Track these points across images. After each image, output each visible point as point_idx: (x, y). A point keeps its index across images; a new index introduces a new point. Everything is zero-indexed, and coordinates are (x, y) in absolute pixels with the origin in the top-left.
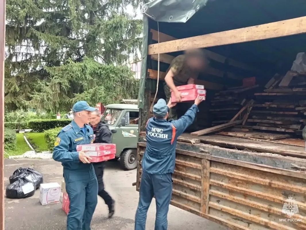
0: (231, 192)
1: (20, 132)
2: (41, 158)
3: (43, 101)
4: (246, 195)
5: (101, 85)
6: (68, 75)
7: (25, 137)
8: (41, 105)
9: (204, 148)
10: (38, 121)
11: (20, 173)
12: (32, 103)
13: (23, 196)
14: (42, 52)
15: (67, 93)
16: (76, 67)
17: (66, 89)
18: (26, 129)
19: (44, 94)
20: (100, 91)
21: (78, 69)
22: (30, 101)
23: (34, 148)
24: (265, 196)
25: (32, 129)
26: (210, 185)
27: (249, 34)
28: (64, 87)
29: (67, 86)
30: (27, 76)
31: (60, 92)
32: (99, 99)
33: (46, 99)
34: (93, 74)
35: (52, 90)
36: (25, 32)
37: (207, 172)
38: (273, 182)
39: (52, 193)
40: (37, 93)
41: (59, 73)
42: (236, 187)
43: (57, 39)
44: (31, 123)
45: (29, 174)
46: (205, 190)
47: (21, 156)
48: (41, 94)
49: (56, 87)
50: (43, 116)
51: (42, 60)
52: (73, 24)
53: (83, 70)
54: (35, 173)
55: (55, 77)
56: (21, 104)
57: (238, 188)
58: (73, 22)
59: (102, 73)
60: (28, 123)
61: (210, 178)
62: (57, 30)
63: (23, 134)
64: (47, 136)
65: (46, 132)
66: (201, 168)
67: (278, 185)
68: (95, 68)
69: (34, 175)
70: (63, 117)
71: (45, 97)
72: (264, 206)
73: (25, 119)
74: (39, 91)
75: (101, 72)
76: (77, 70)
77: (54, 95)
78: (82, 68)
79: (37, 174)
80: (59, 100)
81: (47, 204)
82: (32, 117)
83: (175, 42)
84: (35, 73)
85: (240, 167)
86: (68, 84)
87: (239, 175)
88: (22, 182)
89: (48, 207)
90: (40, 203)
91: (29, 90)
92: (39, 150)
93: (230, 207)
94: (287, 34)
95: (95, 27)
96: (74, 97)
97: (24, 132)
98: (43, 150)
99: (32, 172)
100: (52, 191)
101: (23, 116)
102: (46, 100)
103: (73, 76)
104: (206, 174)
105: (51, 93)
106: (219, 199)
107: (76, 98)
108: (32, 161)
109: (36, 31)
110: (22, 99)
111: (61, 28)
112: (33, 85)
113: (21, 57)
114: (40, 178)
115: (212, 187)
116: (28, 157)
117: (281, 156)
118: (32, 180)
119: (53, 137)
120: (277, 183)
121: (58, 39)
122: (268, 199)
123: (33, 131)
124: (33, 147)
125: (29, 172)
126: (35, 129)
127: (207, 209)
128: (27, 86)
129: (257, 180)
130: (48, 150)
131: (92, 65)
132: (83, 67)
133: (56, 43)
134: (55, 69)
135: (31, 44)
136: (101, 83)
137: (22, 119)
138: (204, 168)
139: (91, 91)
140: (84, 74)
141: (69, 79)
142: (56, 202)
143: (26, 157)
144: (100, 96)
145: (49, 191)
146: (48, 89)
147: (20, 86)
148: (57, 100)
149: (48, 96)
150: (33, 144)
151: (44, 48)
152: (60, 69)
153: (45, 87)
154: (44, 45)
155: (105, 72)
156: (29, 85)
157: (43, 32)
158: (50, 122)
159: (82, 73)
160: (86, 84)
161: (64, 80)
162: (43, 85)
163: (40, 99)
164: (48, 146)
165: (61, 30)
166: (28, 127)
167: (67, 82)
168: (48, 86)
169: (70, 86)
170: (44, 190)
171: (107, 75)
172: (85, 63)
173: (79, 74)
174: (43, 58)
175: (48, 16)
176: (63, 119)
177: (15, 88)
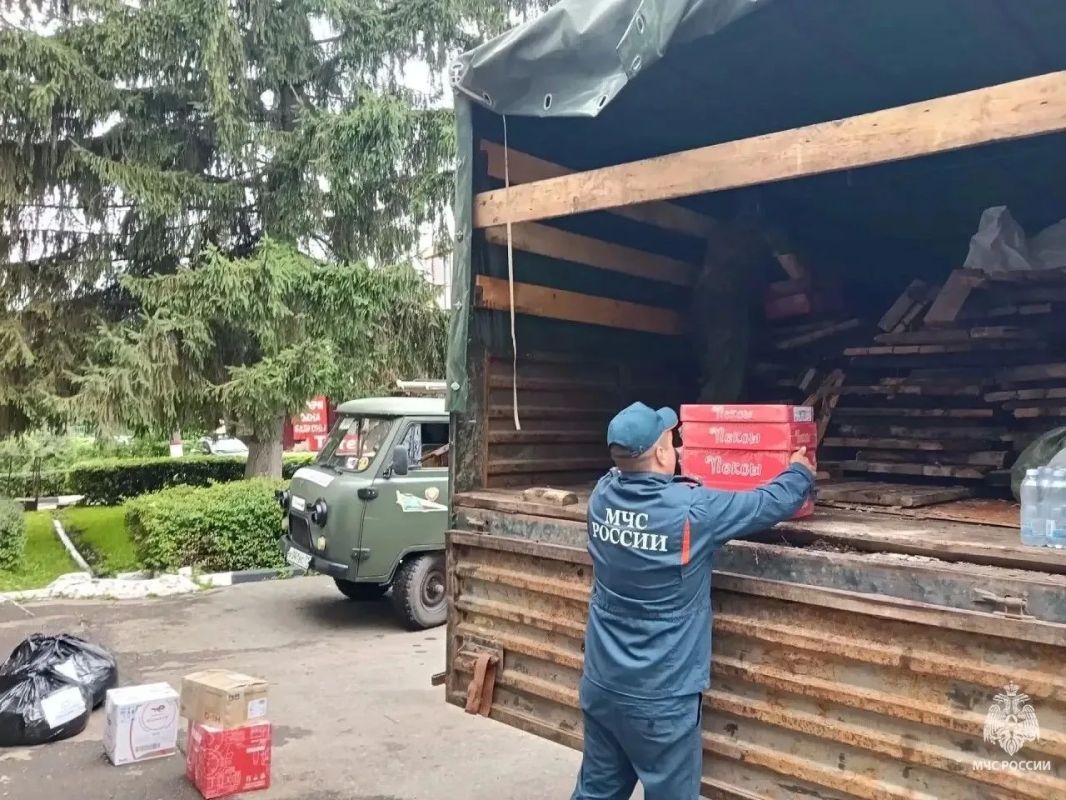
1: (41, 507)
2: (113, 598)
3: (118, 398)
4: (824, 704)
5: (321, 335)
6: (206, 304)
7: (58, 524)
8: (111, 409)
10: (103, 467)
11: (36, 654)
12: (81, 404)
13: (46, 736)
14: (114, 228)
15: (202, 367)
16: (234, 274)
17: (198, 353)
18: (61, 494)
19: (122, 371)
20: (319, 356)
21: (242, 283)
22: (74, 399)
23: (89, 563)
24: (891, 705)
25: (82, 494)
27: (813, 149)
28: (192, 344)
29: (203, 342)
30: (62, 309)
31: (176, 362)
32: (316, 382)
33: (127, 388)
34: (295, 296)
35: (150, 356)
36: (55, 160)
38: (916, 654)
39: (148, 721)
40: (96, 368)
41: (173, 299)
42: (789, 677)
43: (164, 180)
44: (79, 475)
45: (67, 656)
47: (42, 593)
48: (113, 370)
49: (164, 348)
50: (121, 448)
51: (114, 254)
52: (220, 130)
53: (258, 285)
54: (89, 652)
55: (160, 311)
56: (42, 411)
57: (798, 679)
58: (223, 122)
59: (324, 292)
60: (67, 476)
62: (167, 151)
63: (53, 512)
64: (134, 520)
65: (130, 504)
67: (934, 665)
68: (299, 278)
69: (84, 659)
70: (193, 450)
71: (126, 380)
72: (887, 739)
73: (60, 460)
74: (105, 360)
75: (320, 290)
76: (238, 284)
77: (156, 374)
78: (254, 278)
79: (97, 656)
80: (174, 390)
81: (131, 760)
82: (82, 453)
84: (90, 300)
85: (800, 606)
86: (205, 337)
87: (797, 633)
88: (42, 684)
89: (140, 773)
90: (108, 758)
91: (70, 359)
92: (107, 569)
93: (772, 746)
94: (939, 145)
95: (298, 139)
96: (229, 378)
97: (54, 506)
98: (120, 569)
99: (78, 650)
100: (149, 714)
101: (50, 449)
102: (131, 394)
103: (224, 307)
105: (147, 365)
106: (734, 722)
107: (235, 383)
108: (81, 609)
109: (91, 154)
110: (43, 390)
111: (180, 144)
112: (84, 343)
113: (42, 246)
114: (106, 668)
116: (65, 593)
118: (79, 676)
119: (155, 521)
120: (928, 657)
122: (900, 713)
123: (88, 501)
124: (85, 557)
125: (68, 647)
126: (93, 494)
128: (62, 345)
129: (860, 650)
130: (137, 569)
131: (290, 268)
132: (258, 275)
133: (162, 194)
134: (158, 284)
135: (75, 202)
136: (322, 328)
137: (49, 461)
139: (289, 355)
140: (261, 298)
141: (211, 317)
142: (164, 751)
143: (61, 595)
144: (319, 374)
145: (136, 715)
146: (134, 354)
148: (170, 391)
149: (137, 379)
150: (84, 548)
151: (122, 214)
152: (178, 283)
153: (124, 347)
154: (120, 203)
155: (336, 291)
156: (67, 341)
157: (116, 158)
158: (145, 468)
159: (254, 295)
160: (270, 333)
161: (193, 321)
162: (116, 340)
163: (108, 390)
164: (138, 552)
165: (181, 148)
166: (70, 486)
167: (203, 327)
168: (135, 342)
169: (212, 343)
170: (119, 711)
171: (342, 299)
172: (266, 259)
173: (244, 298)
174: (119, 247)
175: (134, 102)
176: (194, 457)
177: (19, 355)
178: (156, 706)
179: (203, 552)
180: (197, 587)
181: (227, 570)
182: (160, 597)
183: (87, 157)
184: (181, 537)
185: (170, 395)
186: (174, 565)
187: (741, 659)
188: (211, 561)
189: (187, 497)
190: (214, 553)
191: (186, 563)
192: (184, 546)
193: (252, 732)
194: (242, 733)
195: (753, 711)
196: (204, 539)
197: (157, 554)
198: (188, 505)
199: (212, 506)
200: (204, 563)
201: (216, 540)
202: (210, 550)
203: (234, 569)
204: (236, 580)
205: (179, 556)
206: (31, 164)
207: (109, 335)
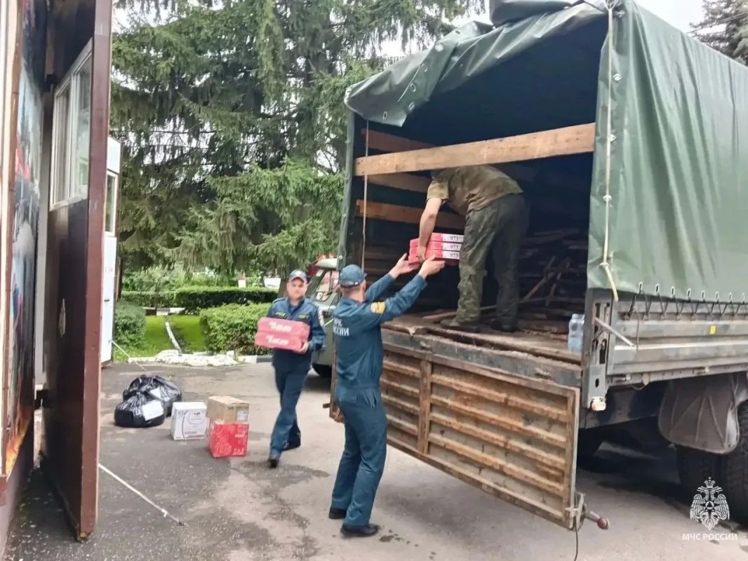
0: (460, 415)
1: (159, 314)
2: (189, 365)
3: (199, 250)
4: (478, 421)
5: (318, 217)
6: (254, 196)
7: (167, 324)
8: (195, 257)
9: (426, 341)
10: (196, 291)
11: (142, 385)
12: (178, 253)
13: (143, 424)
14: (204, 146)
15: (250, 233)
16: (267, 178)
17: (247, 225)
18: (172, 306)
19: (202, 235)
20: (314, 230)
21: (271, 185)
22: (175, 249)
23: (181, 346)
24: (501, 422)
25: (183, 307)
26: (432, 406)
27: (491, 152)
28: (244, 220)
29: (251, 218)
30: (172, 195)
31: (235, 231)
32: (313, 246)
33: (205, 244)
34: (304, 193)
35: (219, 226)
36: (170, 105)
37: (427, 381)
38: (511, 398)
39: (192, 419)
40: (188, 233)
41: (235, 191)
42: (463, 407)
43: (232, 118)
44: (181, 295)
45: (156, 387)
46: (424, 413)
47: (151, 359)
48: (197, 234)
49: (228, 221)
50: (205, 278)
51: (204, 160)
52: (266, 86)
53: (281, 186)
54: (168, 386)
55: (225, 199)
56: (159, 256)
57: (468, 408)
58: (268, 81)
59: (321, 191)
60: (175, 295)
61: (431, 392)
62: (236, 98)
63: (165, 317)
64: (205, 322)
65: (204, 312)
66: (420, 377)
67: (517, 403)
68: (307, 182)
69: (165, 389)
70: (254, 284)
71: (204, 239)
72: (499, 438)
73: (173, 286)
74: (193, 227)
75: (318, 189)
76: (269, 185)
77: (223, 236)
78: (279, 182)
79: (172, 388)
80: (232, 248)
81: (182, 438)
83: (394, 157)
84: (189, 187)
85: (471, 373)
86: (252, 215)
87: (467, 386)
88: (143, 398)
89: (185, 444)
90: (171, 437)
91: (176, 225)
92: (189, 350)
93: (458, 441)
94: (538, 155)
95: (313, 92)
96: (263, 241)
97: (166, 314)
98: (196, 350)
99: (162, 384)
100: (192, 416)
101: (167, 278)
102: (207, 249)
103: (264, 198)
104: (426, 386)
105: (217, 232)
106: (444, 429)
107: (265, 244)
108: (171, 369)
109: (191, 102)
110: (158, 243)
111: (243, 94)
112: (185, 215)
113: (163, 154)
114: (175, 395)
116: (164, 360)
117: (531, 357)
118: (162, 397)
119: (215, 323)
120: (516, 400)
121: (236, 118)
122: (504, 425)
123: (186, 311)
124: (179, 344)
125: (157, 382)
126: (190, 308)
127: (426, 446)
128: (171, 216)
129: (490, 395)
130: (204, 350)
131: (301, 175)
132: (281, 180)
133: (231, 127)
134: (227, 182)
135: (181, 129)
136: (318, 213)
137: (166, 286)
138: (424, 375)
139: (297, 229)
140: (282, 194)
141: (256, 203)
142: (199, 436)
143: (161, 361)
144: (314, 241)
145: (187, 415)
146: (210, 224)
147: (157, 216)
148: (230, 248)
149: (211, 240)
150: (180, 339)
151: (208, 136)
152: (238, 182)
153: (204, 220)
154: (209, 130)
155: (327, 190)
156: (174, 213)
157: (205, 104)
158: (221, 293)
159: (278, 192)
160: (288, 215)
161: (246, 205)
162: (200, 216)
163: (194, 246)
164: (205, 341)
165: (244, 98)
166: (176, 302)
167: (251, 210)
168: (211, 218)
169: (256, 220)
170: (177, 413)
171: (331, 196)
172: (286, 171)
173: (273, 194)
174: (207, 156)
175: (217, 68)
176: (254, 287)
177: (147, 222)
178: (196, 412)
179: (241, 343)
180: (235, 363)
181: (254, 354)
182: (215, 367)
183: (188, 104)
184: (229, 333)
185: (230, 250)
186: (224, 349)
187: (447, 398)
188: (246, 348)
189: (235, 311)
190: (248, 344)
191: (232, 348)
192: (231, 338)
193: (239, 426)
194: (233, 427)
195: (450, 423)
196: (243, 336)
197: (215, 342)
198: (234, 316)
199: (249, 316)
200: (241, 349)
201: (249, 336)
202: (245, 342)
203: (259, 354)
204: (259, 361)
205: (227, 344)
206: (157, 107)
207: (196, 213)
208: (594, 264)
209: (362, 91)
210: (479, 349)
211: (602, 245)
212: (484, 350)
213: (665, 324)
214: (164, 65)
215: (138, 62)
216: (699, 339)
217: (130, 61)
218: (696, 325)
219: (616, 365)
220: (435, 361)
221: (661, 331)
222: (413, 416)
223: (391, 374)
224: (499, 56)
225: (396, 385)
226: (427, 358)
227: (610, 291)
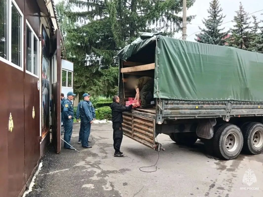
0: (139, 128)
3: (97, 91)
6: (113, 75)
8: (96, 93)
15: (112, 85)
22: (91, 91)
26: (134, 126)
27: (142, 68)
28: (110, 82)
29: (112, 81)
31: (108, 85)
35: (103, 84)
36: (89, 50)
37: (133, 121)
38: (146, 123)
41: (108, 74)
42: (139, 126)
46: (133, 128)
48: (96, 87)
49: (105, 82)
58: (116, 40)
61: (134, 123)
62: (108, 46)
64: (99, 111)
71: (98, 88)
72: (144, 132)
74: (95, 85)
76: (115, 72)
77: (104, 87)
80: (107, 90)
82: (101, 101)
83: (127, 68)
87: (139, 121)
93: (138, 134)
96: (115, 88)
102: (99, 91)
105: (102, 86)
106: (136, 132)
109: (95, 48)
113: (89, 63)
115: (135, 127)
119: (101, 112)
120: (147, 123)
121: (108, 52)
122: (145, 129)
127: (133, 136)
128: (91, 81)
129: (142, 123)
130: (99, 119)
134: (106, 71)
135: (93, 56)
137: (95, 102)
138: (132, 119)
141: (114, 77)
146: (100, 84)
147: (87, 82)
149: (100, 88)
152: (109, 71)
153: (98, 83)
157: (99, 48)
161: (111, 78)
162: (97, 81)
163: (95, 90)
164: (99, 117)
165: (110, 45)
167: (113, 79)
168: (101, 81)
169: (114, 81)
177: (84, 83)
179: (108, 117)
180: (106, 122)
182: (100, 123)
184: (105, 114)
186: (104, 119)
187: (136, 124)
191: (106, 118)
195: (137, 130)
196: (109, 115)
197: (101, 117)
198: (106, 109)
200: (108, 119)
205: (105, 117)
206: (86, 50)
207: (96, 81)
208: (155, 93)
209: (119, 54)
210: (141, 112)
211: (157, 89)
212: (142, 113)
213: (180, 106)
214: (86, 38)
215: (79, 38)
216: (193, 109)
217: (77, 38)
218: (191, 106)
219: (164, 115)
220: (134, 116)
221: (179, 107)
222: (131, 129)
223: (127, 120)
224: (141, 47)
225: (128, 122)
226: (133, 115)
227: (159, 98)
